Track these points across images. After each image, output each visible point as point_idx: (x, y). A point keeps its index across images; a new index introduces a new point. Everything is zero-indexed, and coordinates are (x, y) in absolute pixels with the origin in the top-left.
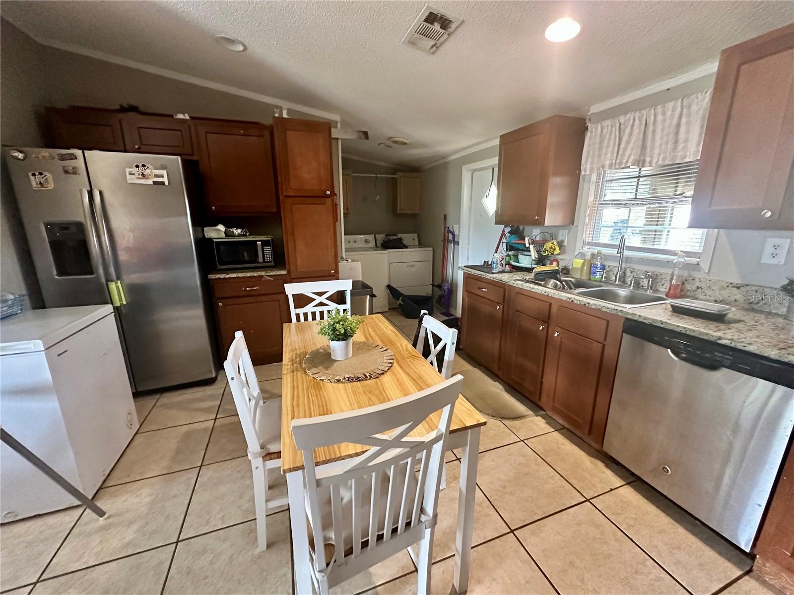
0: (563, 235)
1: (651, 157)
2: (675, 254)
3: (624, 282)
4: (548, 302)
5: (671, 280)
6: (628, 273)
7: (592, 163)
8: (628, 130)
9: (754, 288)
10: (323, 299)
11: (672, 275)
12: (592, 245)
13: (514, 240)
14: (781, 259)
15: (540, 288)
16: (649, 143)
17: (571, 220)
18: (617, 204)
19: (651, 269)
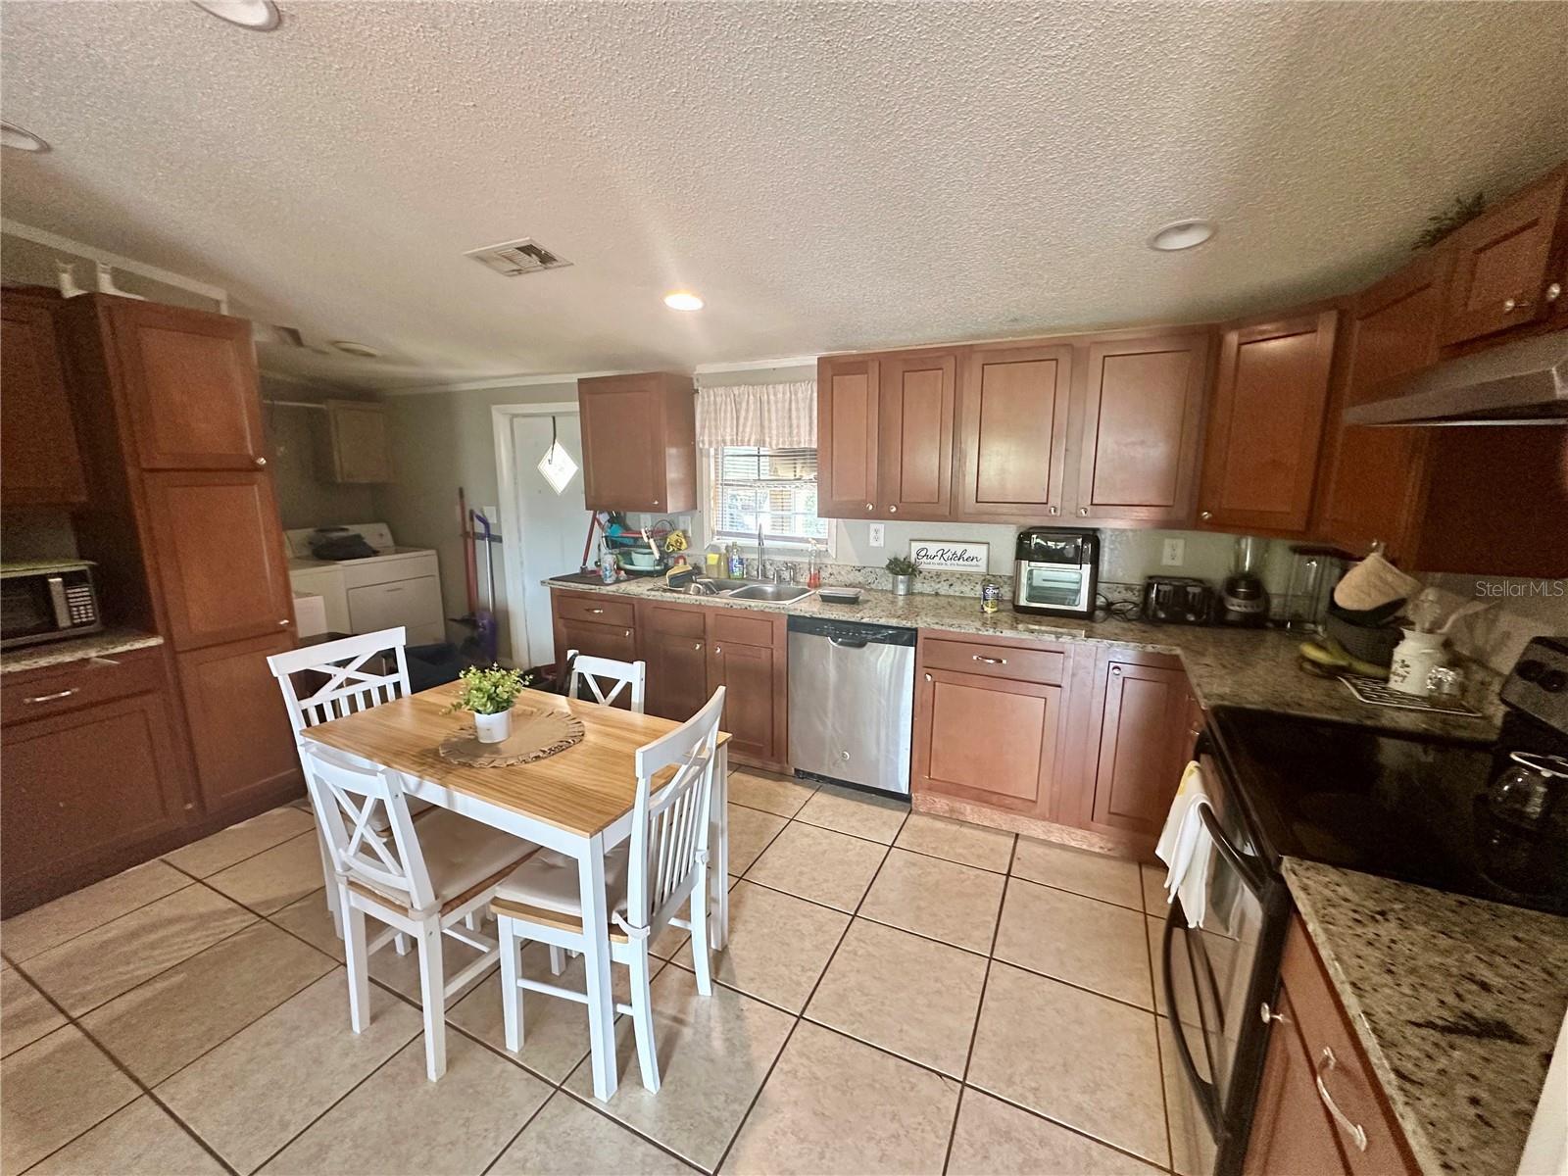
0: (685, 523)
1: (771, 437)
2: (807, 541)
3: (765, 575)
4: (700, 612)
5: (810, 570)
6: (768, 567)
7: (710, 436)
8: (744, 405)
9: (870, 569)
10: (351, 671)
11: (810, 564)
12: (722, 535)
13: (617, 532)
14: (881, 542)
15: (682, 596)
16: (766, 423)
17: (693, 504)
18: (742, 484)
19: (787, 559)
